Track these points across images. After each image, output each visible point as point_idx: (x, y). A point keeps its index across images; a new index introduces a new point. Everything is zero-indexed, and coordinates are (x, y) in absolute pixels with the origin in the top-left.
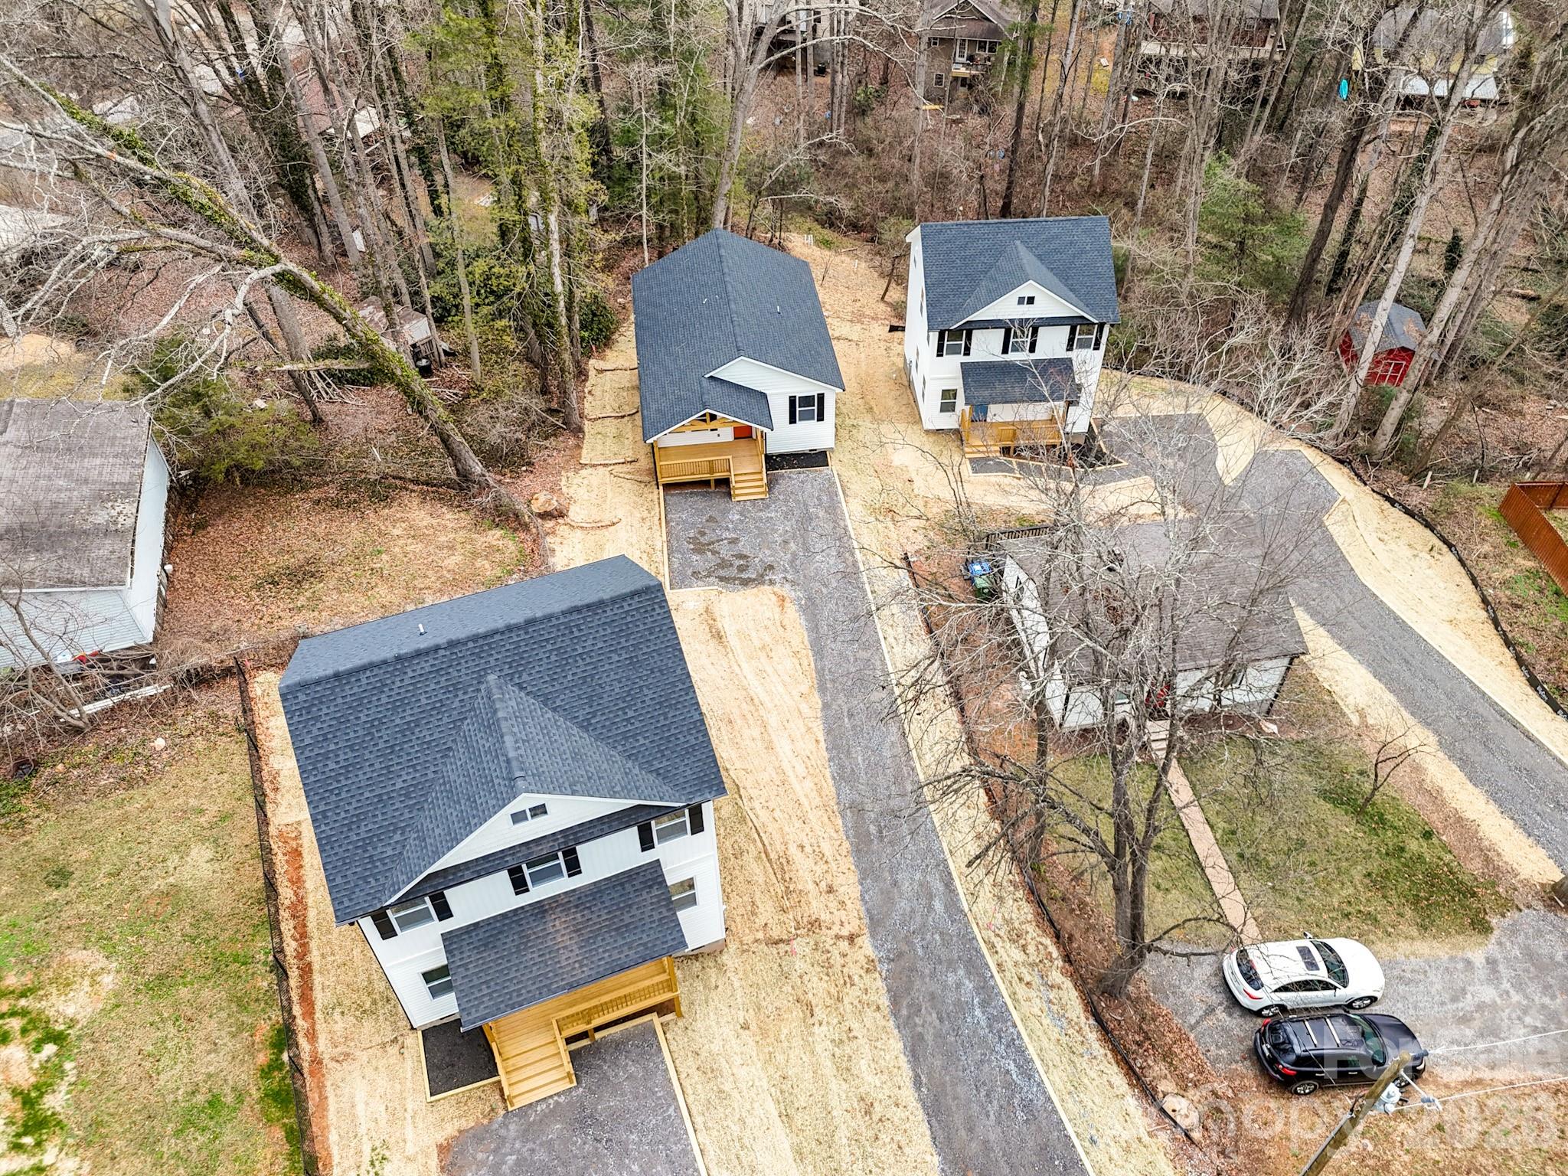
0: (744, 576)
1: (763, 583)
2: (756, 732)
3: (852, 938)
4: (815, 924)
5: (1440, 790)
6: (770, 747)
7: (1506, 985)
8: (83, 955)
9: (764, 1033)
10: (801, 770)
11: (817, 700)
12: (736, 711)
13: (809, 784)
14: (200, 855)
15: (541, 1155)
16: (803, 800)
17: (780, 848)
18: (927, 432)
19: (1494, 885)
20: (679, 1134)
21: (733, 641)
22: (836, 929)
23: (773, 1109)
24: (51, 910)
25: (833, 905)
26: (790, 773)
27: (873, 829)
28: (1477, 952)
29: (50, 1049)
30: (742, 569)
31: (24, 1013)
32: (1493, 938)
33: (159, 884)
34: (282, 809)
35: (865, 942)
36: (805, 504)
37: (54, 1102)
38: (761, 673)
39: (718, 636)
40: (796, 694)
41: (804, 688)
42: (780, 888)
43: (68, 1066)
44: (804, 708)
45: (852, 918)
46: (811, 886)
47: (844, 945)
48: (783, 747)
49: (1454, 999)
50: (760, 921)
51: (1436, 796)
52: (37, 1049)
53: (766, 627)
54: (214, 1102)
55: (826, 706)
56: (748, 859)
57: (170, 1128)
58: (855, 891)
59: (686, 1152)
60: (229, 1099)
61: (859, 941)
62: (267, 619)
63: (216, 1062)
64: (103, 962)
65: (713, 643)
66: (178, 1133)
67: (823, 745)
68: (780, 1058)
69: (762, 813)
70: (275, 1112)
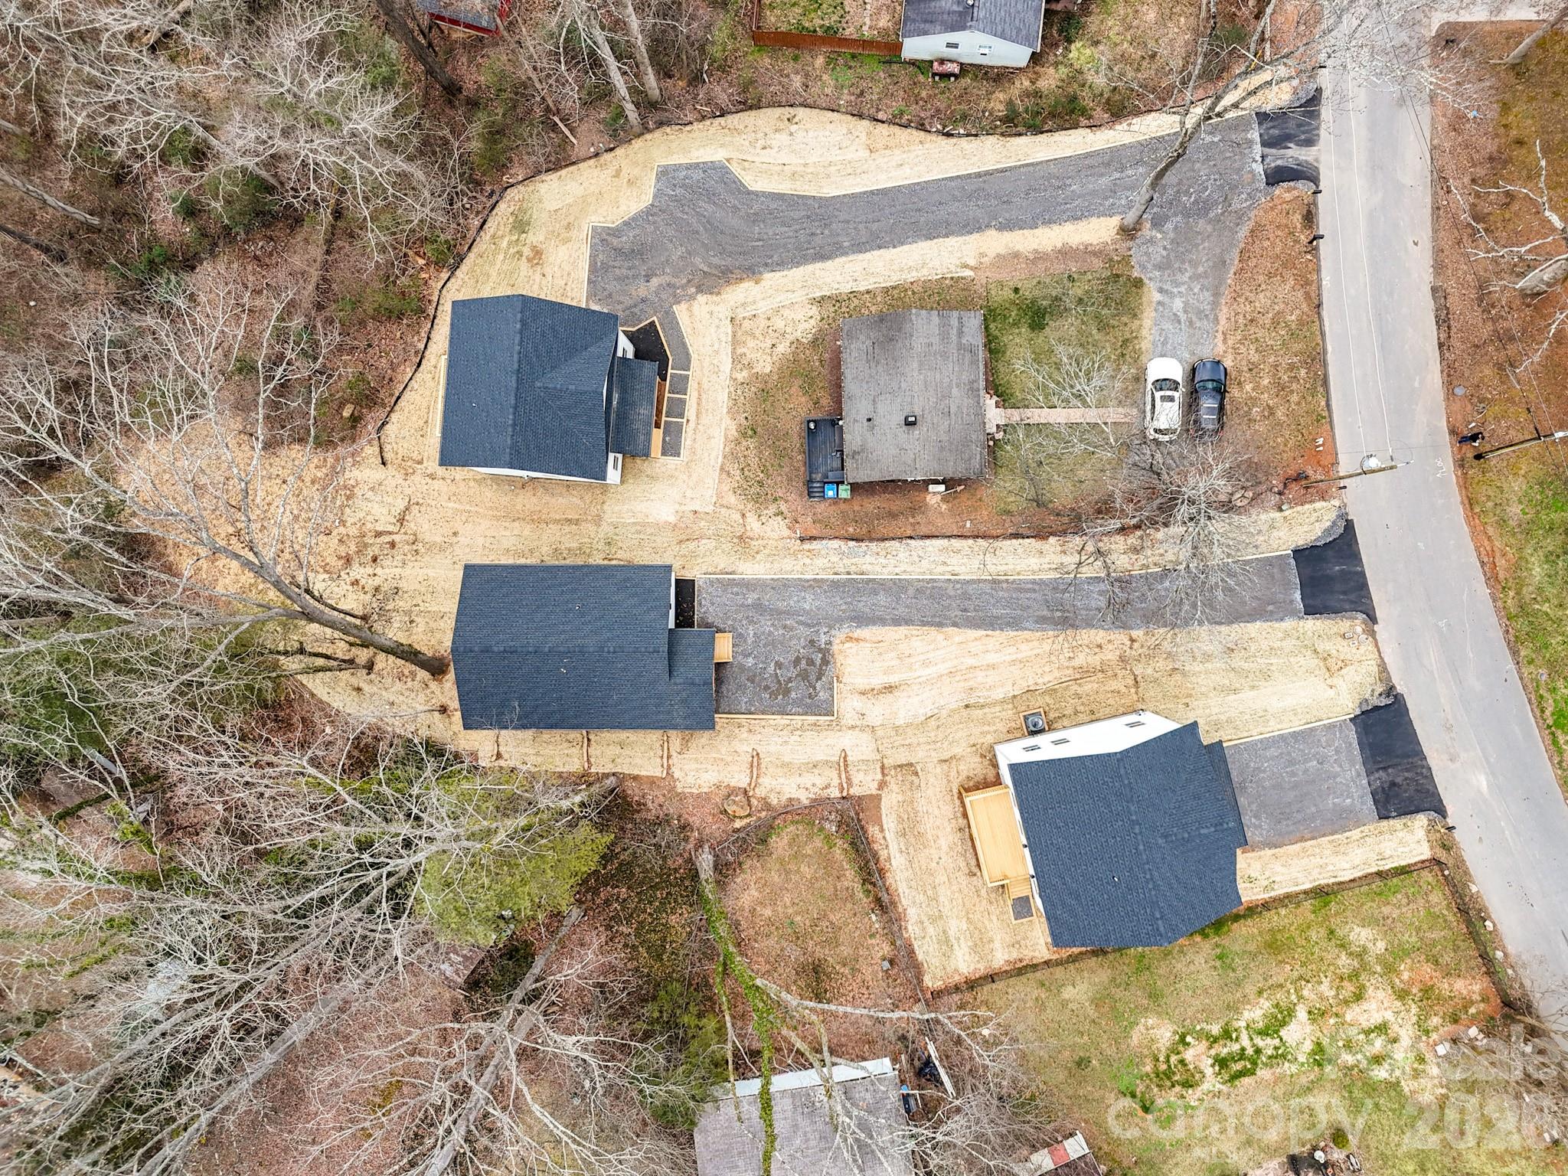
0: (818, 662)
1: (828, 650)
2: (980, 674)
3: (1132, 640)
4: (1122, 659)
5: (1036, 251)
6: (993, 667)
7: (1175, 290)
8: (1135, 1038)
9: (1191, 696)
10: (1012, 650)
11: (951, 630)
12: (962, 684)
13: (1024, 647)
14: (1068, 993)
15: (1254, 807)
16: (1035, 652)
17: (1070, 671)
18: (622, 482)
19: (1111, 260)
20: (1254, 744)
21: (893, 679)
22: (1126, 648)
23: (1232, 697)
24: (1107, 1061)
25: (1110, 647)
26: (1014, 657)
27: (1059, 614)
28: (1152, 294)
29: (1189, 1039)
30: (811, 662)
31: (1168, 1057)
32: (1146, 281)
33: (1091, 1012)
34: (1036, 954)
35: (1135, 634)
36: (742, 605)
37: (1215, 1029)
38: (926, 664)
39: (889, 689)
40: (945, 643)
41: (940, 637)
42: (1100, 675)
43: (1198, 1028)
44: (957, 639)
45: (1120, 637)
46: (1097, 657)
47: (1136, 645)
48: (992, 658)
49: (1179, 322)
50: (1123, 689)
51: (1039, 257)
52: (1188, 1044)
53: (880, 654)
54: (1220, 957)
55: (955, 625)
56: (1080, 690)
57: (1232, 975)
58: (1102, 633)
59: (1261, 741)
60: (1219, 951)
61: (1134, 637)
62: (864, 990)
63: (1200, 959)
64: (1141, 1027)
65: (896, 693)
66: (1234, 970)
67: (990, 632)
68: (1203, 689)
69: (1046, 679)
70: (1225, 929)
